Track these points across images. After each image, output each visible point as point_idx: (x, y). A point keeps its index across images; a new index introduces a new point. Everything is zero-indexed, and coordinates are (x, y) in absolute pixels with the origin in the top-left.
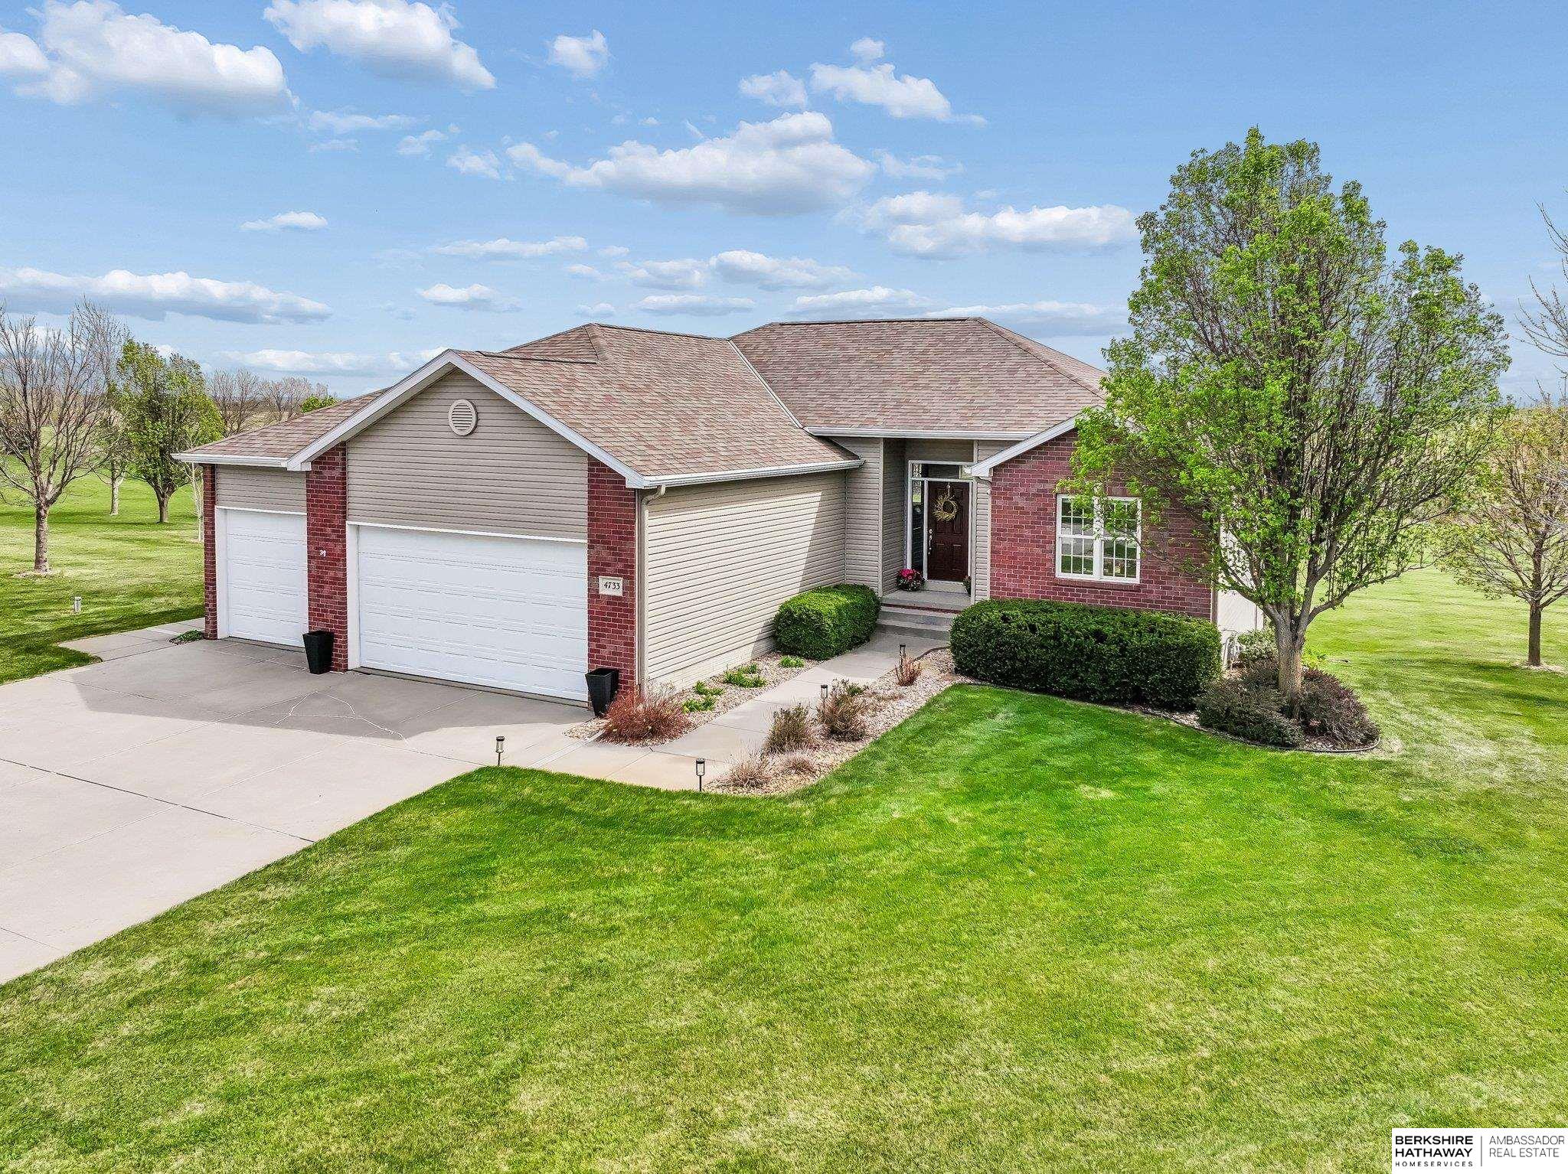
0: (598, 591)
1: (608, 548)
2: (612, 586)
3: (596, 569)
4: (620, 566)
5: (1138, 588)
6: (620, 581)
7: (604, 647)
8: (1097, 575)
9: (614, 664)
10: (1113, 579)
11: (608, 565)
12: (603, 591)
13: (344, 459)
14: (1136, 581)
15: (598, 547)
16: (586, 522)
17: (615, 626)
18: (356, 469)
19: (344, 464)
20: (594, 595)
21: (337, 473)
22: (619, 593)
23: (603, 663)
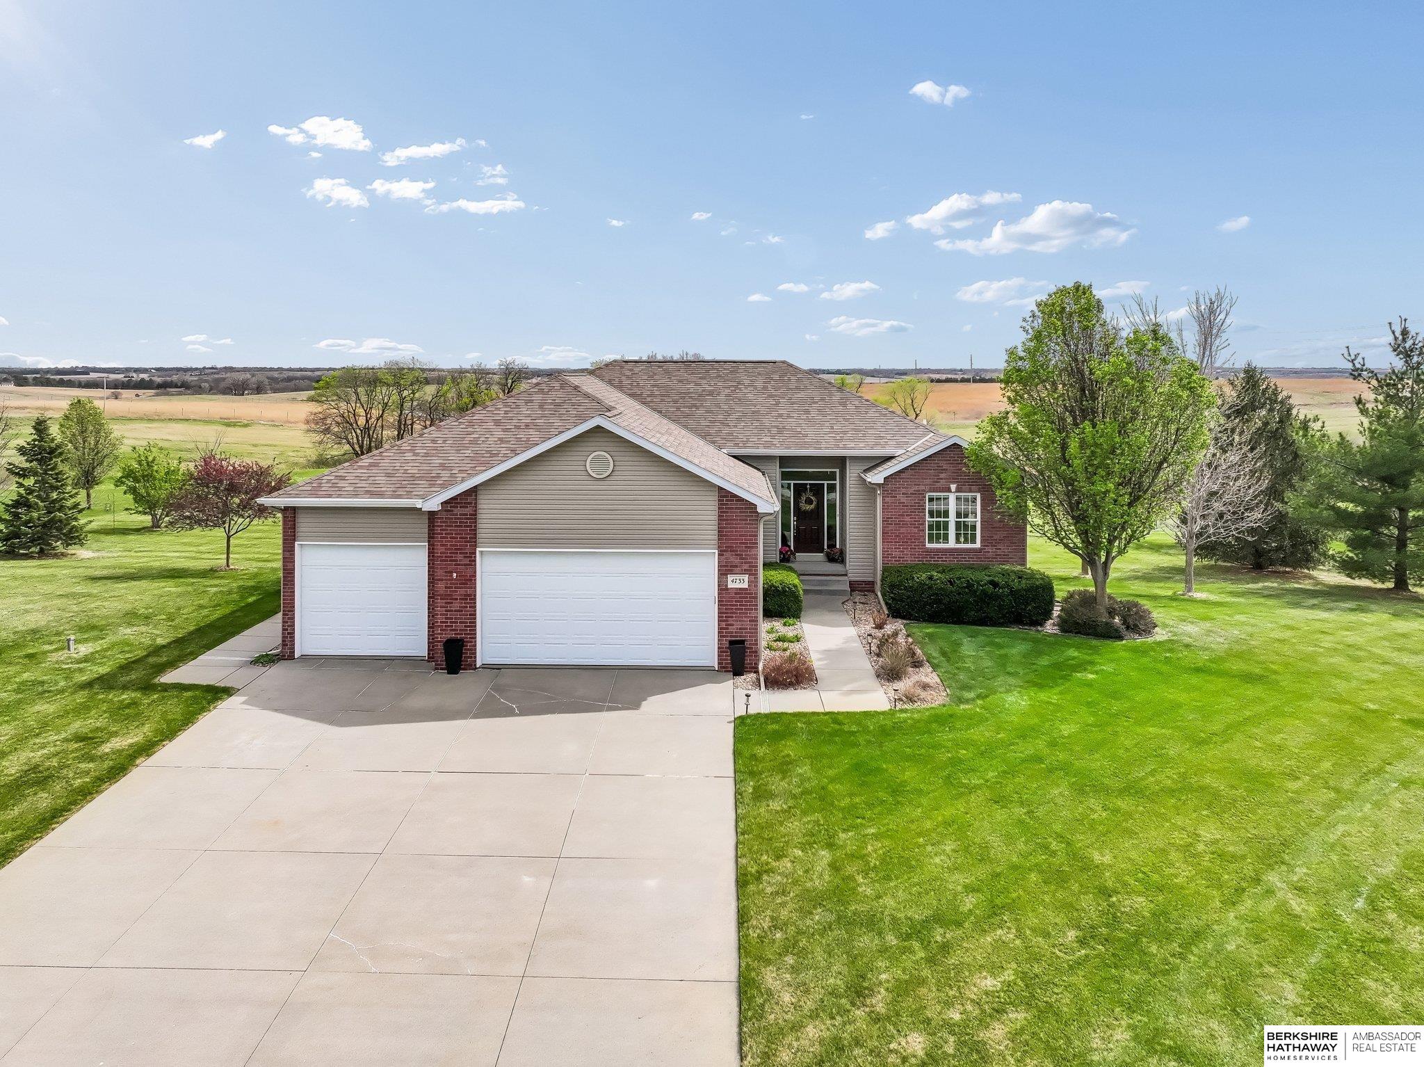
0: (727, 585)
1: (737, 555)
2: (738, 581)
3: (724, 570)
4: (746, 567)
5: (980, 550)
6: (746, 577)
7: (732, 625)
8: (952, 544)
9: (740, 637)
10: (959, 546)
11: (736, 566)
12: (730, 585)
13: (476, 499)
14: (978, 545)
15: (727, 554)
16: (716, 537)
17: (742, 609)
18: (485, 506)
19: (476, 503)
20: (723, 589)
21: (469, 510)
22: (745, 585)
23: (731, 636)
